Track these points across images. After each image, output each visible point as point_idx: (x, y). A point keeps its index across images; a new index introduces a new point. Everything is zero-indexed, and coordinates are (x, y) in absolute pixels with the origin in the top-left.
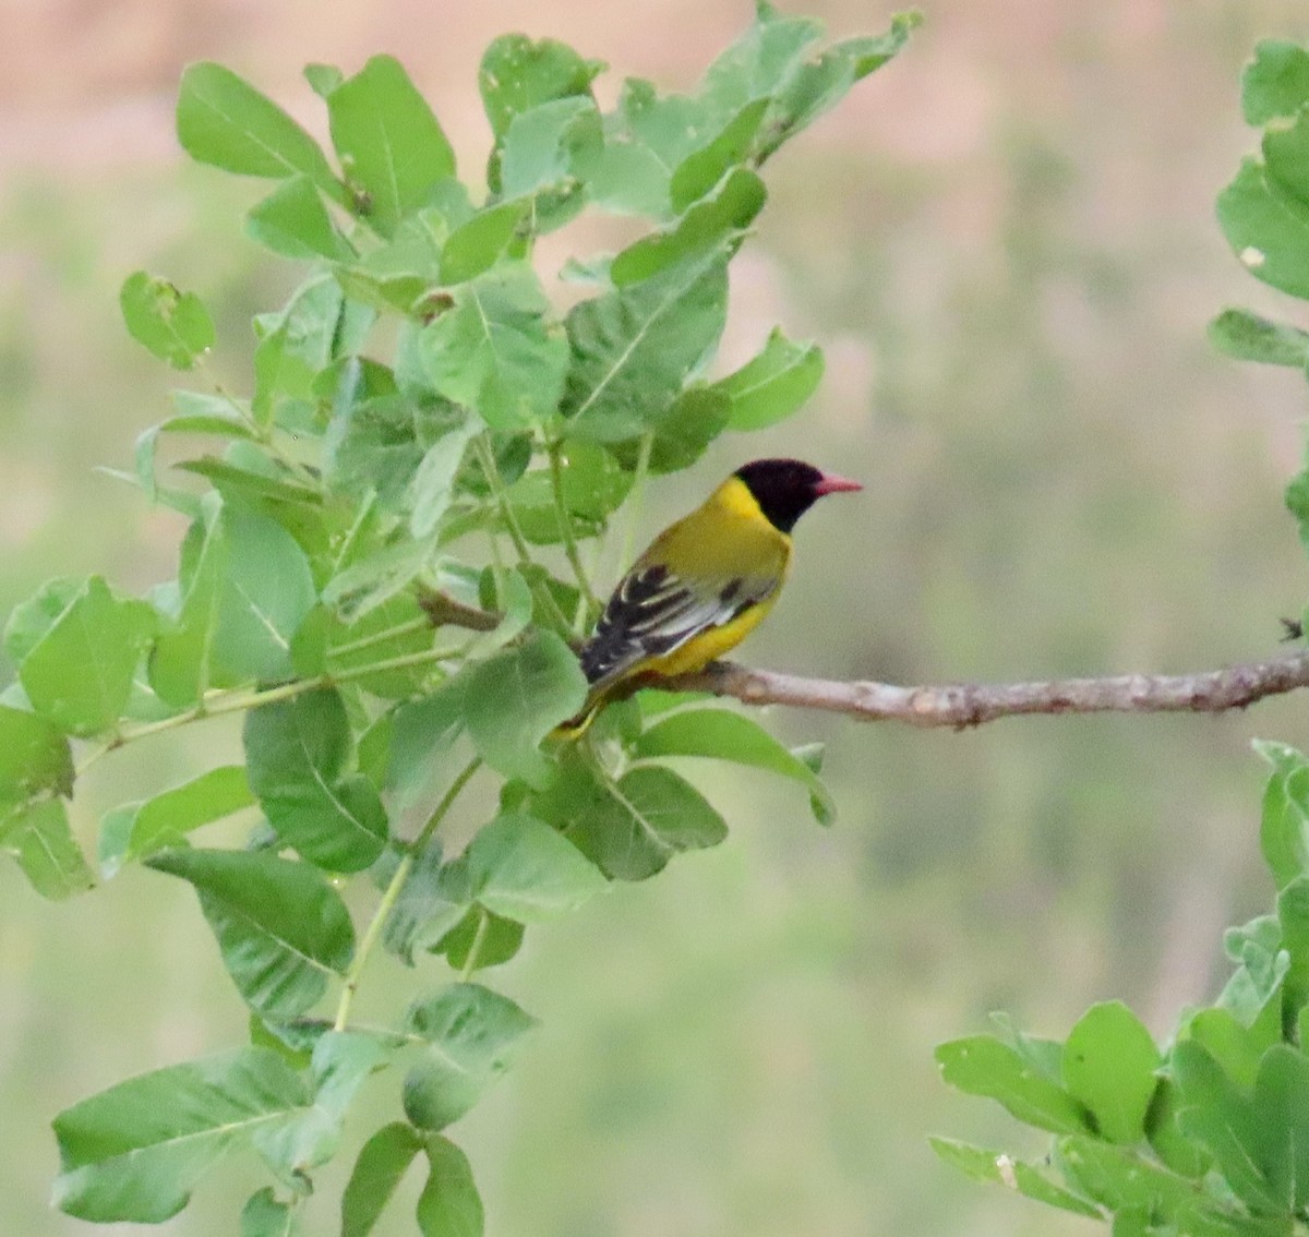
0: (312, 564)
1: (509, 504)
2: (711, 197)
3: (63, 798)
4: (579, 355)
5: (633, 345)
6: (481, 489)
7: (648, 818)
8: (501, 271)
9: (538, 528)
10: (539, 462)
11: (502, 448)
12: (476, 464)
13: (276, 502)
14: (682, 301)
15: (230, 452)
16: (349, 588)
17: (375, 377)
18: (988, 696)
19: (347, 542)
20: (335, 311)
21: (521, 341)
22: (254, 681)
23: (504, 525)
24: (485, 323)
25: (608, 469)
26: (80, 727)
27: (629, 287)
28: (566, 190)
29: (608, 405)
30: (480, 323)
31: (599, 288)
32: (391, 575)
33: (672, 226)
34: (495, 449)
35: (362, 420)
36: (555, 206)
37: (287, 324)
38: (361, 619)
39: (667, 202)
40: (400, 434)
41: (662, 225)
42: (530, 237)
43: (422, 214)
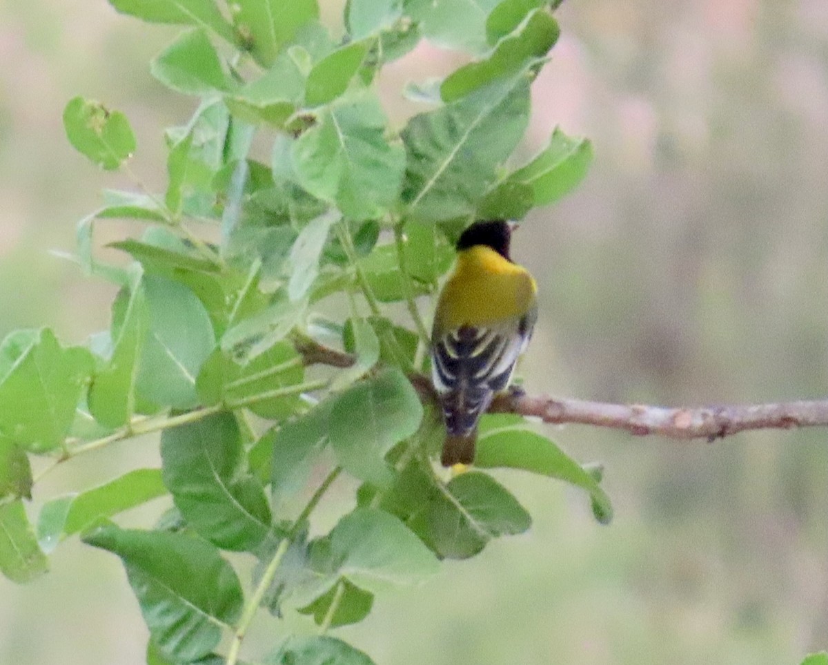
0: (213, 319)
1: (362, 271)
2: (516, 33)
3: (24, 500)
4: (415, 155)
5: (457, 148)
6: (341, 260)
7: (471, 512)
8: (354, 95)
9: (385, 290)
10: (386, 239)
11: (357, 230)
12: (337, 241)
13: (183, 271)
14: (495, 114)
15: (148, 234)
16: (241, 338)
17: (258, 175)
18: (733, 414)
19: (238, 302)
20: (225, 124)
21: (368, 150)
22: (169, 409)
23: (359, 287)
24: (341, 137)
25: (437, 243)
26: (36, 445)
27: (454, 103)
28: (405, 28)
29: (439, 193)
30: (336, 137)
31: (432, 104)
32: (273, 327)
33: (487, 55)
34: (351, 230)
35: (251, 208)
36: (397, 41)
37: (190, 136)
38: (251, 362)
39: (483, 38)
40: (278, 218)
41: (480, 55)
42: (377, 65)
43: (291, 51)
